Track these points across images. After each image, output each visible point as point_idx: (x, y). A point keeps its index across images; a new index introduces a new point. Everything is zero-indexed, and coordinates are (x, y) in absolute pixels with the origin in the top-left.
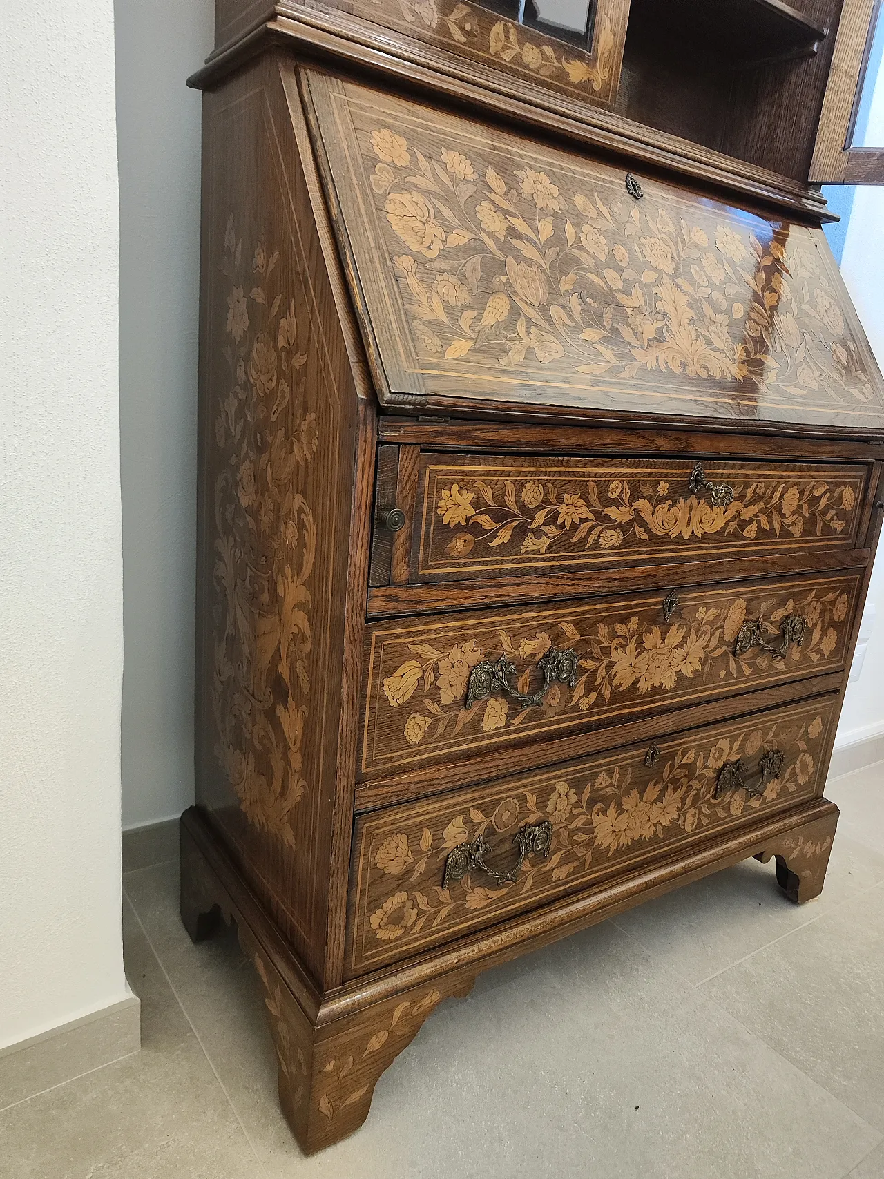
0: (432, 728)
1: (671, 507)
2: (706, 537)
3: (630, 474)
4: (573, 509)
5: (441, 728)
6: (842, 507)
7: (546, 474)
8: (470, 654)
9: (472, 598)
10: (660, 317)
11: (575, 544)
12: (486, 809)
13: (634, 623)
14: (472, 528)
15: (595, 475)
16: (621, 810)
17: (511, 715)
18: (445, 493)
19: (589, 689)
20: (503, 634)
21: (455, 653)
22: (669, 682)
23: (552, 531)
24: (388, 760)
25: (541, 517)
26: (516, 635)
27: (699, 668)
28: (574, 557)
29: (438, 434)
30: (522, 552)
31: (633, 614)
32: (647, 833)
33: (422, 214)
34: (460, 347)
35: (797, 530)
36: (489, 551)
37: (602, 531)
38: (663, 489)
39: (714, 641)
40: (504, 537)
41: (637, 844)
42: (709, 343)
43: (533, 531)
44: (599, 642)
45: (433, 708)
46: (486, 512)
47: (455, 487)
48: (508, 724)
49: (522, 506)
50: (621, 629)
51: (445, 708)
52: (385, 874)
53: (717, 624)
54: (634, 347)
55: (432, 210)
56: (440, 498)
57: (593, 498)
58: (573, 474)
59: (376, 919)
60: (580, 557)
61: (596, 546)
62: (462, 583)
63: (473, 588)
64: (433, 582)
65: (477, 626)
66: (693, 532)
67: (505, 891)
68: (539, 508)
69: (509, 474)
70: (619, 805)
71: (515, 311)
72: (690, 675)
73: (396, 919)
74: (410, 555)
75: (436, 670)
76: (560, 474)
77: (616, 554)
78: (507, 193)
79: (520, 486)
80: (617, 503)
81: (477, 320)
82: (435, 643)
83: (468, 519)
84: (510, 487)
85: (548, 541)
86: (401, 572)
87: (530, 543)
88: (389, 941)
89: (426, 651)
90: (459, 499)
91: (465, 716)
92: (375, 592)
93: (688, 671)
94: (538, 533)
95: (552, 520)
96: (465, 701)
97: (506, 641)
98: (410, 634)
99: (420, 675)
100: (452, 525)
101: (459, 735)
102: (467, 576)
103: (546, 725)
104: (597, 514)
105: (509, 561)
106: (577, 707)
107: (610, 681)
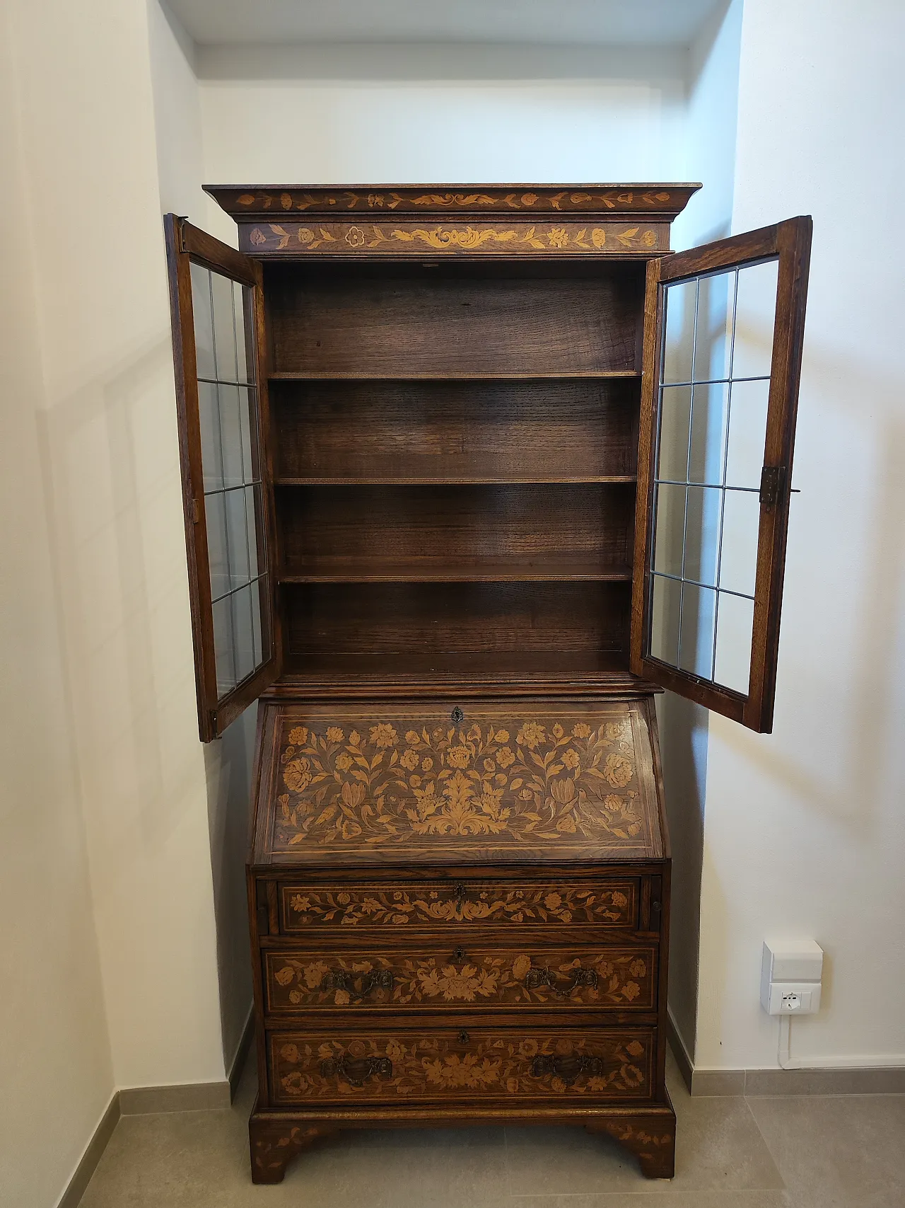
0: (305, 997)
1: (441, 905)
2: (475, 920)
3: (406, 889)
4: (370, 905)
5: (310, 999)
6: (613, 904)
7: (350, 889)
8: (321, 967)
9: (315, 943)
10: (444, 799)
11: (376, 921)
12: (345, 1044)
13: (432, 962)
14: (309, 912)
15: (382, 889)
16: (444, 1065)
17: (352, 1000)
18: (294, 898)
19: (405, 993)
20: (340, 960)
21: (312, 966)
22: (470, 997)
23: (359, 915)
24: (282, 1009)
25: (350, 909)
26: (349, 961)
27: (494, 992)
28: (376, 928)
29: (285, 875)
30: (342, 923)
31: (431, 957)
32: (472, 1083)
33: (302, 769)
34: (298, 838)
35: (567, 918)
36: (323, 923)
37: (393, 915)
38: (433, 895)
39: (505, 978)
40: (330, 916)
41: (465, 1088)
42: (479, 810)
43: (346, 914)
44: (406, 969)
45: (304, 989)
46: (318, 906)
47: (299, 896)
48: (351, 1003)
49: (338, 903)
50: (424, 964)
51: (310, 990)
52: (286, 1061)
53: (506, 967)
54: (413, 822)
55: (309, 765)
56: (291, 900)
57: (384, 899)
58: (367, 889)
59: (284, 1081)
60: (380, 928)
61: (390, 922)
62: (310, 936)
63: (314, 938)
64: (293, 935)
65: (324, 955)
66: (464, 917)
67: (363, 1089)
68: (349, 904)
69: (328, 890)
70: (443, 1062)
71: (339, 812)
72: (486, 995)
73: (296, 1084)
74: (279, 923)
75: (303, 972)
76: (359, 889)
77: (406, 927)
78: (359, 744)
79: (335, 896)
80: (402, 902)
81: (313, 822)
82: (300, 961)
83: (308, 909)
84: (329, 895)
85: (357, 920)
86: (274, 930)
87: (346, 920)
88: (292, 1094)
89: (295, 963)
90: (302, 901)
91: (323, 996)
92: (263, 937)
93: (485, 993)
94: (351, 916)
95: (358, 909)
96: (323, 988)
97: (343, 964)
98: (286, 955)
99: (294, 973)
100: (299, 911)
101: (321, 1004)
102: (311, 933)
103: (376, 1007)
104: (389, 908)
105: (334, 928)
106: (398, 1001)
107: (421, 991)
